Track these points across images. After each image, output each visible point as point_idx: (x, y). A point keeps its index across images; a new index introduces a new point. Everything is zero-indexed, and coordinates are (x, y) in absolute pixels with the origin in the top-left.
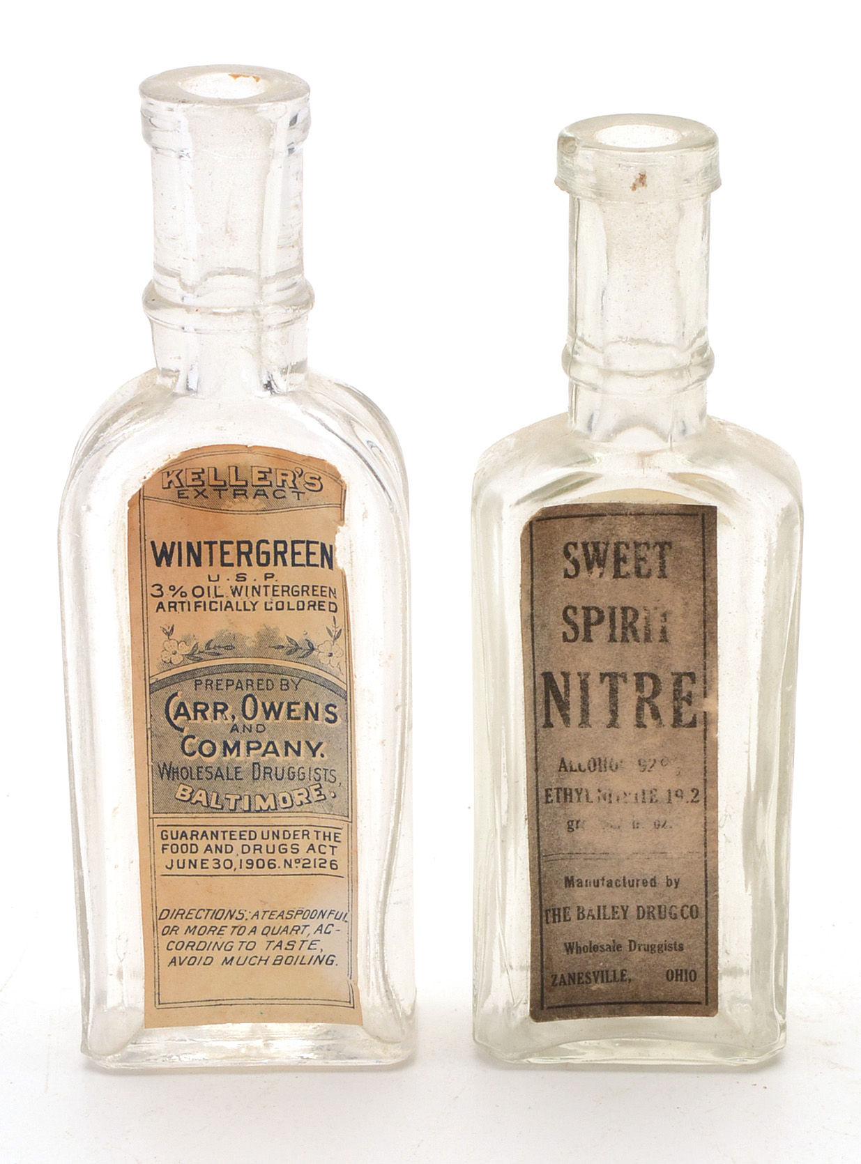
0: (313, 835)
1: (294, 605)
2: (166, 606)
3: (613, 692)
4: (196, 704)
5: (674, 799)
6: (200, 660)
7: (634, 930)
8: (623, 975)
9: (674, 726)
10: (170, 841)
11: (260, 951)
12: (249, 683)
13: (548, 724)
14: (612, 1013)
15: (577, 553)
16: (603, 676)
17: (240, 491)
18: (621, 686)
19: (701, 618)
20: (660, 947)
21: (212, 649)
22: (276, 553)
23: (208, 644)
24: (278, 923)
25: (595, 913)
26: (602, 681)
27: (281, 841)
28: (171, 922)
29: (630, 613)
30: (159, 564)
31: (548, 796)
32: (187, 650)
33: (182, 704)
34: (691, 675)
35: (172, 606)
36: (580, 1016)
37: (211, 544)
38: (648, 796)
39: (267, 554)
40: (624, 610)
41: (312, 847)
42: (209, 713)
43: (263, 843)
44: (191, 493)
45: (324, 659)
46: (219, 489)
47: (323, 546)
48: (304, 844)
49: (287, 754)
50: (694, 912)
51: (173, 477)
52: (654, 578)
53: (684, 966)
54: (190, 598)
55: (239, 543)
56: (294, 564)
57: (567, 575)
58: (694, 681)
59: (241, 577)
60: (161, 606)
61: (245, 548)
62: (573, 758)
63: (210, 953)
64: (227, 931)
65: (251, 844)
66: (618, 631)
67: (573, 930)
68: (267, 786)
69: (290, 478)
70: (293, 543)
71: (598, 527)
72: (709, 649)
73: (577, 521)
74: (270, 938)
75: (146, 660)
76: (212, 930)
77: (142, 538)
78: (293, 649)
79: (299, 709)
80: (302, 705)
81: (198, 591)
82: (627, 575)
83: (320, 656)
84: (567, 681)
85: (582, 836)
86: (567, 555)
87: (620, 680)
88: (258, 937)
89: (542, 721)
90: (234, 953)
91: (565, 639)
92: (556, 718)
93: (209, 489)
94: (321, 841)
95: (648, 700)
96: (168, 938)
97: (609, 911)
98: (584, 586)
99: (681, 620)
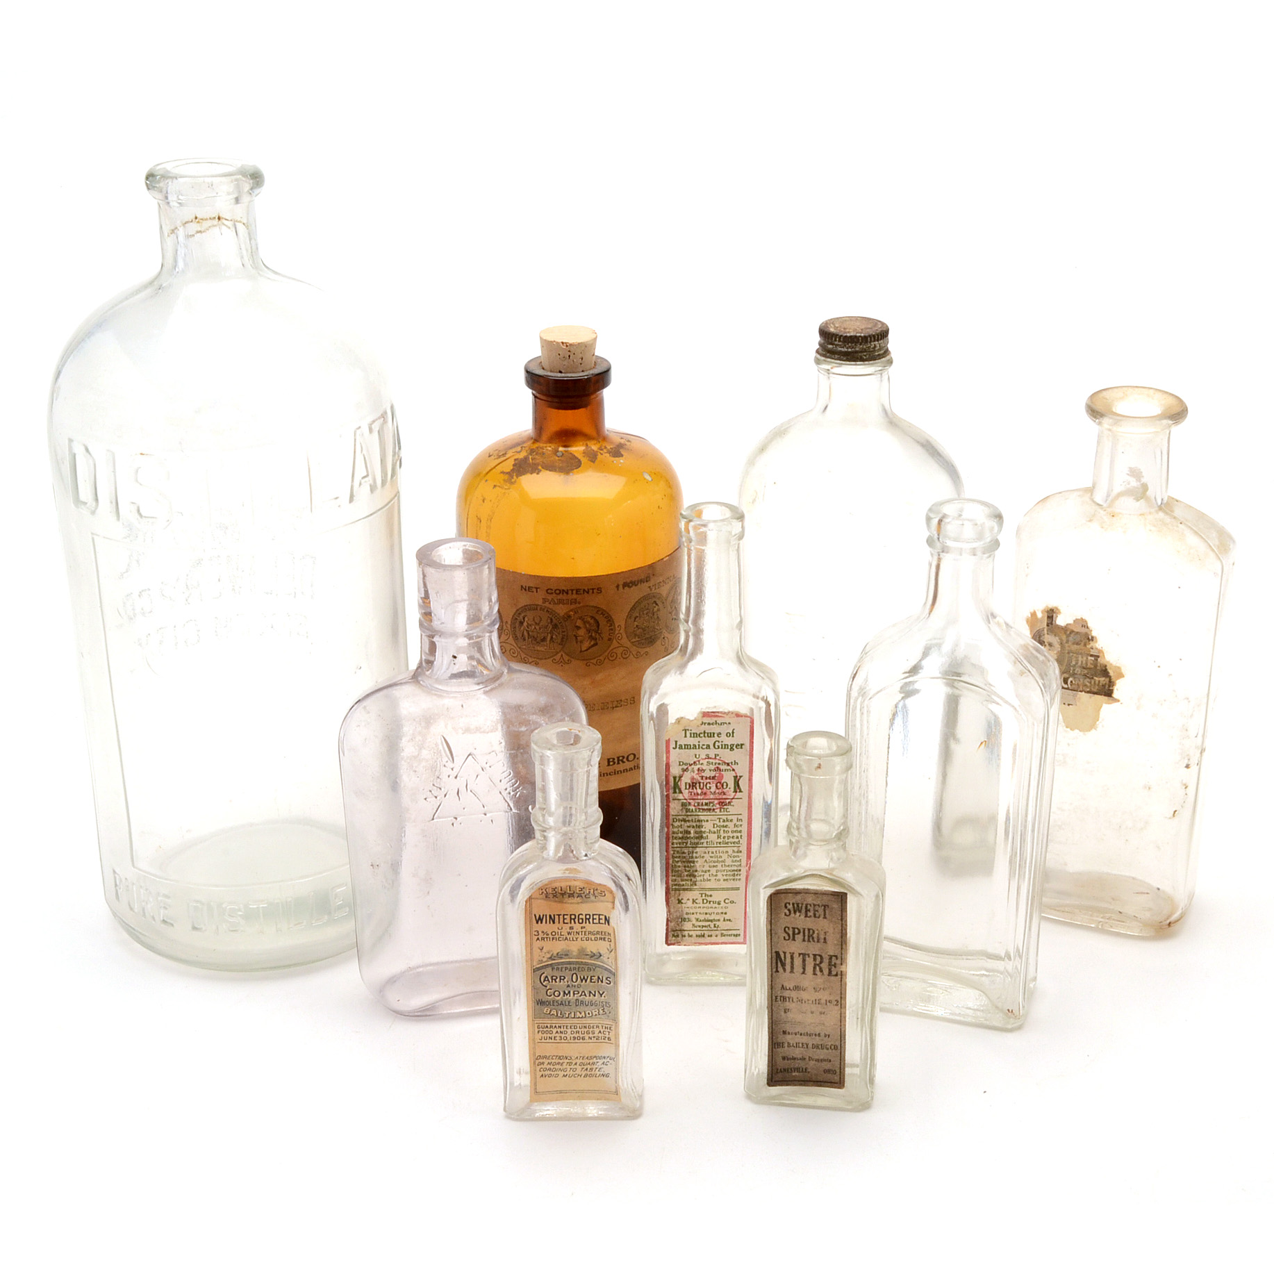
0: (600, 1027)
1: (593, 939)
2: (540, 939)
3: (804, 961)
4: (552, 977)
5: (828, 1004)
6: (554, 960)
7: (811, 1053)
8: (806, 1070)
9: (829, 975)
10: (541, 1029)
11: (578, 1072)
12: (575, 969)
13: (777, 971)
14: (801, 1085)
15: (790, 907)
16: (800, 954)
17: (571, 895)
18: (807, 959)
19: (840, 934)
20: (821, 1060)
21: (559, 956)
22: (586, 919)
23: (557, 954)
24: (586, 1061)
25: (795, 1045)
26: (799, 956)
27: (587, 1029)
28: (541, 1061)
29: (811, 931)
30: (537, 923)
31: (776, 999)
32: (549, 956)
33: (546, 977)
34: (836, 956)
35: (543, 939)
36: (787, 1085)
37: (559, 915)
38: (817, 1002)
39: (582, 919)
40: (809, 930)
41: (600, 1032)
42: (558, 980)
43: (580, 1030)
44: (551, 896)
45: (605, 959)
46: (563, 895)
47: (606, 917)
48: (597, 1031)
49: (590, 996)
50: (836, 1048)
51: (544, 890)
52: (821, 918)
53: (831, 1068)
54: (550, 936)
55: (571, 915)
56: (593, 923)
57: (786, 915)
58: (837, 959)
59: (571, 928)
60: (538, 939)
61: (573, 917)
62: (787, 985)
63: (558, 1073)
64: (564, 1064)
65: (575, 1030)
66: (806, 938)
67: (785, 1051)
68: (582, 1008)
69: (592, 891)
70: (593, 915)
71: (799, 897)
72: (844, 946)
73: (790, 895)
74: (583, 1067)
75: (532, 960)
76: (559, 1063)
77: (531, 913)
78: (593, 956)
79: (595, 979)
80: (596, 977)
81: (554, 934)
82: (810, 916)
83: (604, 958)
84: (785, 955)
85: (790, 1015)
86: (786, 907)
87: (807, 956)
88: (577, 1066)
89: (774, 970)
90: (568, 1073)
91: (785, 939)
92: (780, 969)
93: (558, 895)
94: (604, 1029)
95: (818, 965)
96: (540, 1067)
97: (801, 1045)
98: (792, 919)
99: (832, 935)
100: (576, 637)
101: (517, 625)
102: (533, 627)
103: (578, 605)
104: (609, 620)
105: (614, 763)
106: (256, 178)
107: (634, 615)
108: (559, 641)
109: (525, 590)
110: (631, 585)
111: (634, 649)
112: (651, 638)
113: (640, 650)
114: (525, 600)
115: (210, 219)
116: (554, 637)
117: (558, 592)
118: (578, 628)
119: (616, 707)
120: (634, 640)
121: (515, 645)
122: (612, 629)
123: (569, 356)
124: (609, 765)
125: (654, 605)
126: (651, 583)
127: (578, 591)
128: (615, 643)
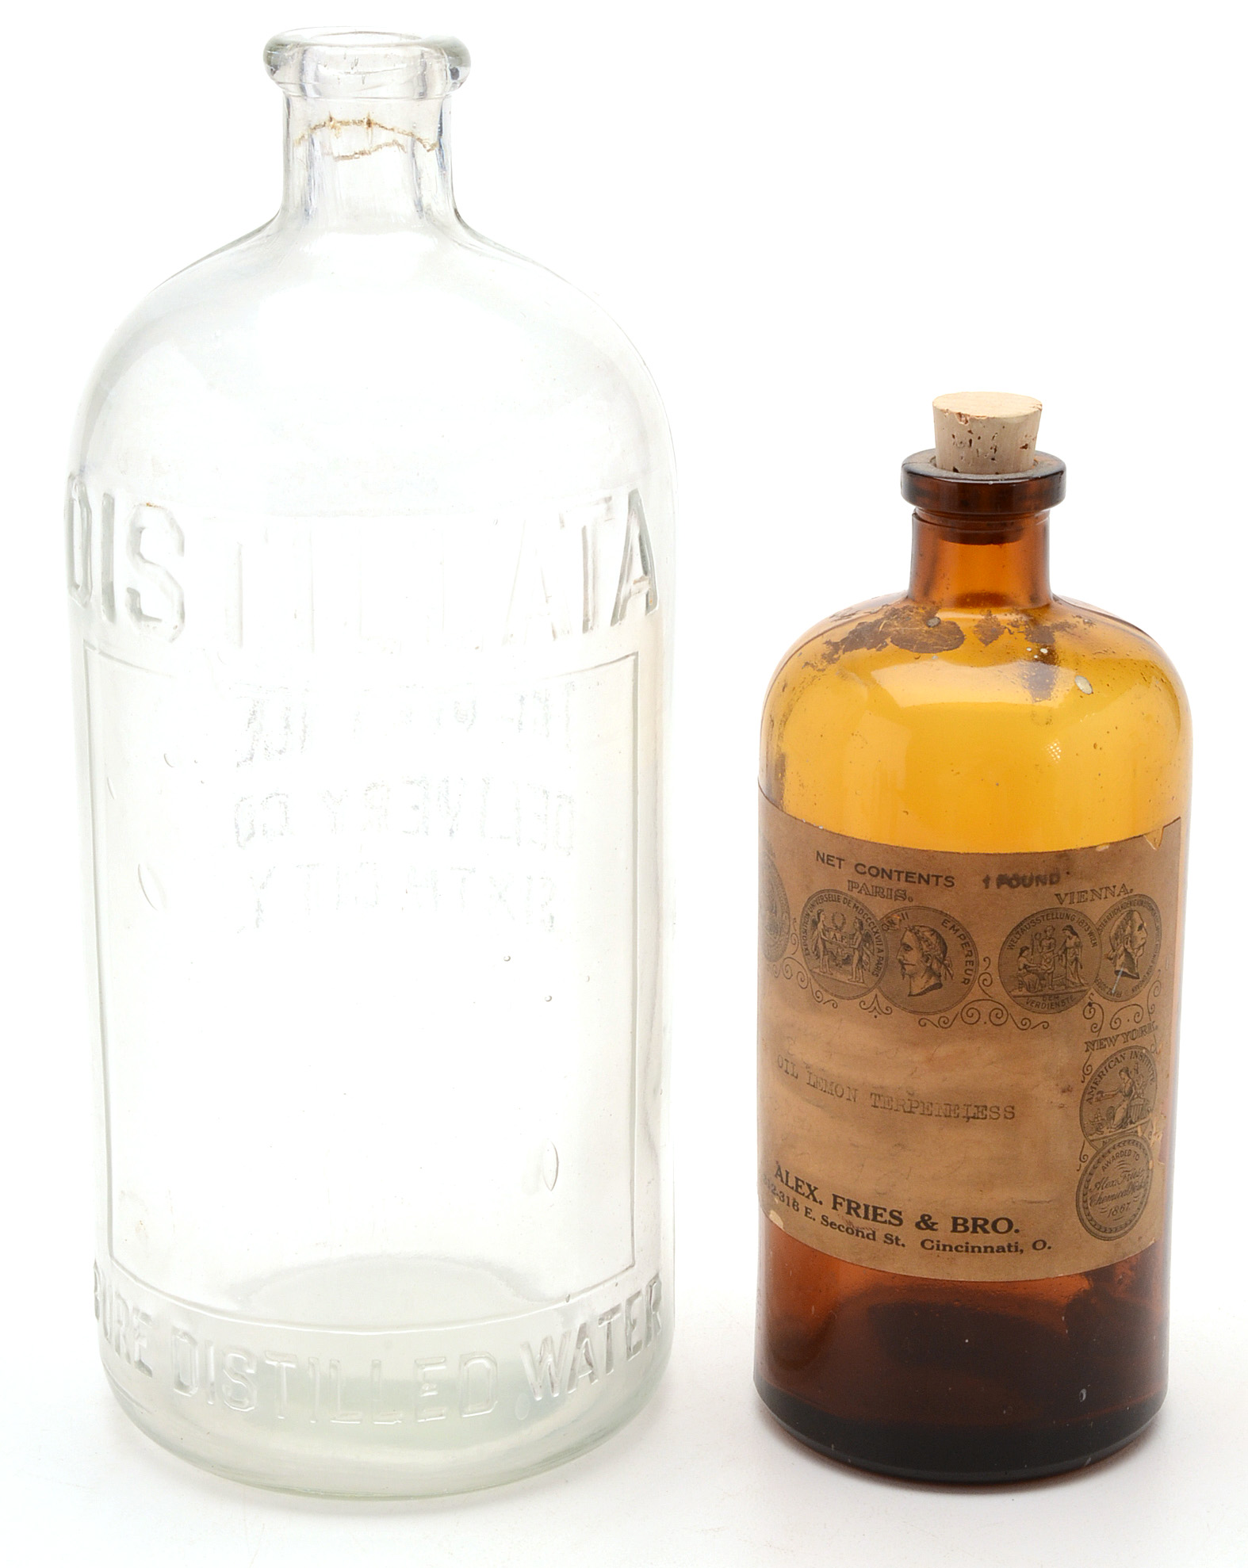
100: (903, 965)
101: (809, 926)
102: (832, 934)
103: (907, 903)
104: (967, 944)
105: (967, 1229)
106: (456, 58)
107: (1020, 944)
108: (873, 966)
109: (823, 860)
110: (1014, 883)
111: (1016, 1010)
112: (1056, 996)
113: (1030, 1015)
114: (822, 879)
115: (354, 123)
116: (864, 958)
117: (874, 871)
118: (908, 948)
119: (974, 1118)
120: (1017, 992)
121: (805, 967)
122: (971, 962)
123: (971, 441)
124: (955, 1230)
125: (1068, 933)
126: (1062, 889)
127: (909, 875)
128: (976, 992)
